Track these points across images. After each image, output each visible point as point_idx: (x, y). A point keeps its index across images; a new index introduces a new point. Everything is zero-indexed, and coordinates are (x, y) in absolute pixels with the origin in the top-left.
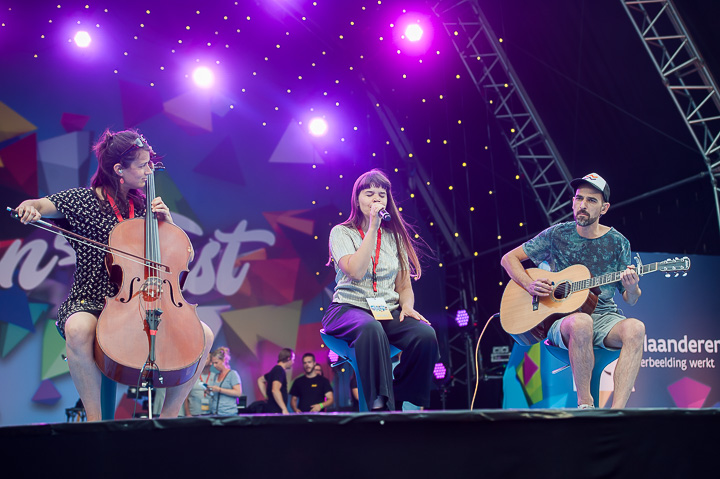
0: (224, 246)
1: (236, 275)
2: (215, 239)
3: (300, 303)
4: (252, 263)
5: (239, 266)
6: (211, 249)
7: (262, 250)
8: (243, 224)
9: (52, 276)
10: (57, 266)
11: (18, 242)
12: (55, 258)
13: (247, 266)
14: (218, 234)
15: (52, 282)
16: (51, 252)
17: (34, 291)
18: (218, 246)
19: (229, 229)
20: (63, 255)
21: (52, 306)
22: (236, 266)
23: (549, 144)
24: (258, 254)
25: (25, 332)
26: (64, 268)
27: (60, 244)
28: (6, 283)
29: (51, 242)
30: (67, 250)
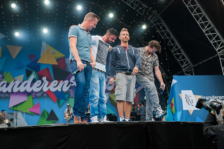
9: (69, 88)
11: (62, 81)
12: (71, 84)
14: (107, 77)
15: (70, 90)
16: (69, 83)
17: (66, 92)
18: (107, 79)
20: (72, 83)
21: (70, 95)
23: (182, 50)
25: (64, 101)
26: (73, 86)
27: (71, 81)
28: (60, 90)
29: (69, 81)
30: (73, 82)
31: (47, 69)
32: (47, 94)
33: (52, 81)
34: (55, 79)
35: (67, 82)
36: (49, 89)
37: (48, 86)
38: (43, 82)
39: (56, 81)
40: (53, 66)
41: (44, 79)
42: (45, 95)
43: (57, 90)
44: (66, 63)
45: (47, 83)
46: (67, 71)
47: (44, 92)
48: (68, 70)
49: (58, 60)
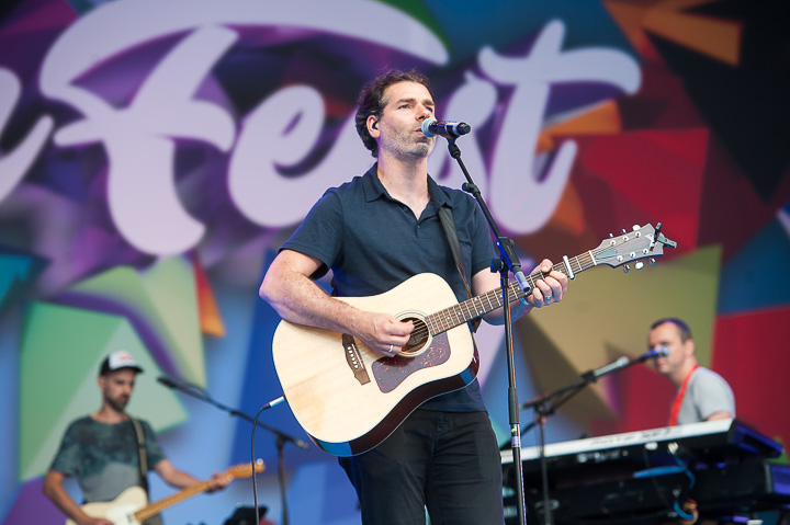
0: (505, 93)
1: (543, 174)
2: (480, 75)
3: (713, 254)
4: (584, 141)
5: (548, 151)
6: (471, 103)
7: (606, 106)
8: (554, 32)
9: (37, 174)
10: (49, 147)
12: (44, 125)
13: (568, 152)
14: (488, 59)
15: (39, 195)
16: (32, 107)
19: (518, 45)
20: (65, 114)
21: (40, 264)
22: (540, 149)
24: (597, 117)
26: (71, 152)
27: (58, 75)
29: (29, 73)
30: (81, 99)
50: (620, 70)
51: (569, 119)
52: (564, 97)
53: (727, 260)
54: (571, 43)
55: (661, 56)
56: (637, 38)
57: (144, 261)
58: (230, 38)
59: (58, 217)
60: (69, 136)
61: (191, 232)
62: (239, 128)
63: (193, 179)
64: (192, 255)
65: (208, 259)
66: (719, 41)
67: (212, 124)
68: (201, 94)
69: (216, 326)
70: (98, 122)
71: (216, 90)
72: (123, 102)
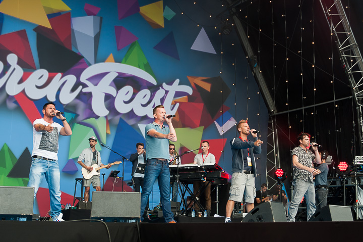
0: (167, 92)
1: (172, 109)
2: (163, 88)
3: (202, 128)
4: (180, 103)
5: (174, 104)
6: (160, 93)
7: (186, 97)
8: (177, 81)
9: (78, 97)
10: (81, 91)
11: (60, 75)
12: (81, 87)
13: (178, 105)
14: (164, 85)
15: (78, 101)
16: (78, 84)
17: (67, 105)
18: (164, 92)
19: (170, 83)
20: (85, 86)
21: (77, 115)
22: (172, 104)
24: (183, 99)
26: (85, 93)
27: (83, 79)
28: (52, 98)
29: (78, 77)
30: (87, 83)
31: (22, 34)
32: (16, 102)
33: (34, 69)
34: (42, 67)
35: (71, 79)
36: (23, 91)
37: (21, 82)
38: (7, 66)
39: (45, 73)
40: (39, 30)
41: (12, 59)
42: (11, 105)
43: (46, 97)
44: (73, 30)
45: (19, 72)
46: (73, 50)
47: (8, 96)
48: (76, 48)
49: (52, 16)
50: (189, 90)
51: (178, 99)
52: (178, 94)
53: (204, 129)
54: (180, 84)
55: (197, 88)
56: (193, 84)
57: (97, 117)
58: (117, 74)
59: (81, 106)
60: (85, 90)
61: (107, 112)
62: (117, 93)
63: (108, 102)
64: (106, 117)
65: (109, 118)
66: (207, 87)
67: (112, 91)
68: (110, 85)
69: (109, 132)
70: (91, 88)
71: (114, 84)
72: (96, 85)
